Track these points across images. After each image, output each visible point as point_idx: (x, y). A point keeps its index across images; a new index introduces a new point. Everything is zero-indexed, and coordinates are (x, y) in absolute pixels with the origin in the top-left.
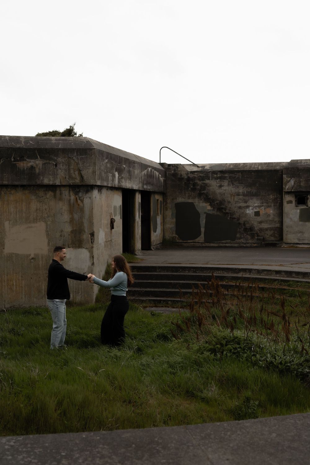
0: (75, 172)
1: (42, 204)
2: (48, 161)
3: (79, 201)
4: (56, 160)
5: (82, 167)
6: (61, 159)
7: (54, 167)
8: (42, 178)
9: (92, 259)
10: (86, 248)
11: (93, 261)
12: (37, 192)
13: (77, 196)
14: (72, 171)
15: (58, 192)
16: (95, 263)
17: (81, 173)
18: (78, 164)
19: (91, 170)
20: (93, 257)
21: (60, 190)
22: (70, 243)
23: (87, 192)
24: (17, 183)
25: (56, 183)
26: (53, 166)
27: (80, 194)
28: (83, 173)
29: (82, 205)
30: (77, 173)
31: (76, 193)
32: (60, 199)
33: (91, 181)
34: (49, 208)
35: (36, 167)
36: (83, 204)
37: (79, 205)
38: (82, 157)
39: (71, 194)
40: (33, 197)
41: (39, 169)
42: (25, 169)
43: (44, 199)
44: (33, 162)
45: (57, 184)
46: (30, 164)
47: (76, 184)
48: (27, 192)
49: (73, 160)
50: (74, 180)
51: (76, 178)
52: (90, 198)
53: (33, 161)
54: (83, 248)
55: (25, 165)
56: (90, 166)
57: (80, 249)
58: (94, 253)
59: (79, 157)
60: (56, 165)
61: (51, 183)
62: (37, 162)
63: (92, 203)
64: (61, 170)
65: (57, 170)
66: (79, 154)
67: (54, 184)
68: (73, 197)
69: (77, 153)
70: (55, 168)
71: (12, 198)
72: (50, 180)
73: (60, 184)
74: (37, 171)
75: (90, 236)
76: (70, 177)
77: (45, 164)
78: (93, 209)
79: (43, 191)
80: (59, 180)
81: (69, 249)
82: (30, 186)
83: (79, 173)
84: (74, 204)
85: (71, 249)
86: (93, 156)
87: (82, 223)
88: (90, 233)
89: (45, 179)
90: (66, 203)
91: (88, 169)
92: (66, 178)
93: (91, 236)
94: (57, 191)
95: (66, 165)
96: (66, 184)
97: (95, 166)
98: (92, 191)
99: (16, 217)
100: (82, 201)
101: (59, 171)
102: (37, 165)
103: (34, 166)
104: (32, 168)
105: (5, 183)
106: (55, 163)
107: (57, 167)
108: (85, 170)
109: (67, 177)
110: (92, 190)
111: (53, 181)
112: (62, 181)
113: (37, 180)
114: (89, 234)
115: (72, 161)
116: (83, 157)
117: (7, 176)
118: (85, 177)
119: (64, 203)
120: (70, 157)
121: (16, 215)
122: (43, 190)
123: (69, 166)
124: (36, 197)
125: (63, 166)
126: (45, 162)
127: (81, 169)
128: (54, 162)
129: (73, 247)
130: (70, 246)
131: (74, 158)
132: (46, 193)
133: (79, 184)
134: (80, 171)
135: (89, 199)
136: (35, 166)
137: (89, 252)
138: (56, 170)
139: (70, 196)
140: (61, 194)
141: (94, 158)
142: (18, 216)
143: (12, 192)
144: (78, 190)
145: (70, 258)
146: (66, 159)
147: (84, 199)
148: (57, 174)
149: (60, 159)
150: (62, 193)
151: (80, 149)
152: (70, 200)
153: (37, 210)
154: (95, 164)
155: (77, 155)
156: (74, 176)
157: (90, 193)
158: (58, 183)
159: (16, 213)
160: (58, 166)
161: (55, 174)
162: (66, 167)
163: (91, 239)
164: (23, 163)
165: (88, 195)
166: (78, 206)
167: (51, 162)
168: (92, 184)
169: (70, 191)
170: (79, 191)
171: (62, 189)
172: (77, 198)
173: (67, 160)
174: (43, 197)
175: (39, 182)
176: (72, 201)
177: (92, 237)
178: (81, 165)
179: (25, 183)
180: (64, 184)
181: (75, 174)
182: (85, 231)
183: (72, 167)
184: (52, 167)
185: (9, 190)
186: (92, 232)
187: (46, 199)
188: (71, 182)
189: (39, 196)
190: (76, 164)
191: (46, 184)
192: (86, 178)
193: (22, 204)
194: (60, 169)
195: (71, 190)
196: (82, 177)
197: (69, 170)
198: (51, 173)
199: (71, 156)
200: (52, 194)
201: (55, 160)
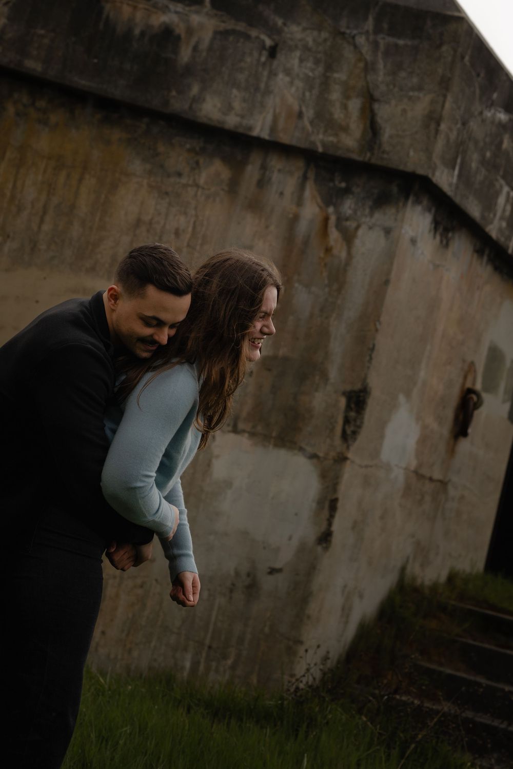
0: (348, 98)
1: (170, 204)
2: (241, 27)
3: (334, 235)
4: (279, 32)
5: (383, 88)
6: (304, 29)
7: (263, 59)
8: (195, 90)
9: (326, 513)
10: (313, 456)
11: (330, 524)
12: (161, 148)
13: (331, 210)
14: (335, 95)
15: (252, 171)
16: (337, 538)
17: (372, 111)
18: (369, 68)
19: (421, 107)
20: (333, 506)
21: (264, 167)
22: (244, 414)
23: (381, 201)
24: (82, 82)
25: (250, 128)
26: (260, 54)
27: (348, 206)
28: (383, 112)
29: (344, 255)
30: (355, 105)
31: (331, 198)
32: (255, 206)
33: (412, 153)
34: (194, 228)
35: (183, 36)
36: (349, 253)
37: (328, 250)
38: (396, 45)
39: (307, 193)
40: (137, 166)
41: (195, 49)
42: (137, 32)
43: (185, 186)
44: (176, 12)
45: (255, 133)
46: (164, 18)
47: (339, 153)
48: (116, 134)
49: (355, 46)
50: (336, 135)
51: (345, 129)
52: (388, 231)
53: (180, 7)
54: (301, 449)
55: (139, 16)
56: (420, 88)
57: (283, 454)
58: (342, 488)
59: (384, 40)
60: (273, 52)
61: (231, 121)
62: (196, 19)
63: (390, 256)
64: (287, 79)
65: (273, 74)
66: (385, 26)
67: (241, 130)
68: (310, 210)
69: (378, 21)
70: (264, 64)
71: (44, 142)
72: (230, 108)
73: (270, 135)
74: (185, 55)
75: (343, 401)
76: (323, 117)
77: (225, 34)
78: (387, 282)
79: (189, 151)
80: (269, 118)
81: (232, 436)
82: (137, 112)
83: (363, 110)
84: (306, 242)
85: (244, 441)
86: (444, 48)
87: (324, 334)
88: (348, 388)
89: (208, 98)
90: (272, 228)
91: (410, 98)
92: (300, 115)
93: (348, 407)
94: (249, 168)
95: (317, 62)
96: (294, 143)
97: (445, 96)
98: (405, 205)
99: (39, 227)
100: (349, 238)
101: (282, 79)
102: (190, 31)
103: (177, 31)
104: (167, 36)
105: (33, 65)
106: (273, 40)
107: (275, 63)
108: (393, 102)
109: (309, 113)
110: (407, 198)
111: (242, 117)
112: (281, 124)
113: (174, 93)
114: (344, 394)
115: (348, 52)
116: (401, 42)
117: (46, 41)
118: (387, 133)
119: (267, 227)
120: (343, 34)
121: (42, 221)
122: (188, 146)
123: (329, 68)
124: (148, 166)
125: (301, 60)
126: (230, 25)
127: (377, 94)
128: (270, 37)
129: (252, 435)
130: (241, 426)
131: (361, 40)
132: (197, 163)
133: (355, 157)
134: (370, 99)
135: (382, 234)
136: (180, 29)
137: (323, 476)
138: (266, 73)
139: (300, 202)
140: (262, 183)
141: (450, 59)
142: (46, 227)
143: (54, 118)
144: (343, 185)
145: (228, 484)
146: (324, 35)
147: (360, 232)
148: (268, 92)
149: (295, 31)
150: (270, 179)
151: (396, 7)
152: (296, 218)
153: (138, 222)
154: (445, 84)
155: (377, 30)
156: (338, 114)
157: (391, 211)
158: (262, 129)
159: (45, 212)
160: (281, 57)
161: (257, 89)
162: (312, 70)
163: (347, 421)
164: (135, 8)
165: (383, 217)
166: (322, 255)
167: (254, 33)
168: (410, 168)
169: (305, 178)
170: (347, 191)
171: (276, 163)
172: (326, 220)
173: (325, 40)
174: (180, 175)
175: (178, 105)
176: (302, 227)
177: (353, 414)
178: (381, 76)
179: (119, 90)
180: (285, 139)
181: (345, 107)
182: (325, 376)
183: (340, 76)
184: (256, 54)
185: (42, 104)
186: (358, 386)
187: (191, 191)
188: (320, 140)
189: (162, 166)
190: (361, 65)
191: (205, 120)
192: (391, 137)
193: (80, 180)
194: (288, 72)
195: (311, 175)
196: (373, 128)
197: (326, 84)
198: (241, 77)
199: (348, 27)
200: (226, 173)
201: (274, 31)
